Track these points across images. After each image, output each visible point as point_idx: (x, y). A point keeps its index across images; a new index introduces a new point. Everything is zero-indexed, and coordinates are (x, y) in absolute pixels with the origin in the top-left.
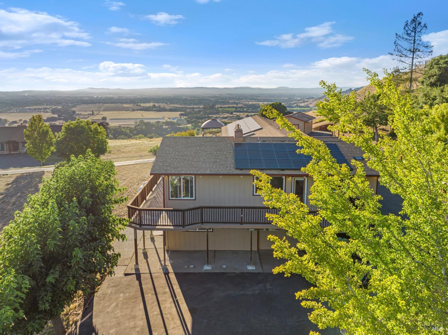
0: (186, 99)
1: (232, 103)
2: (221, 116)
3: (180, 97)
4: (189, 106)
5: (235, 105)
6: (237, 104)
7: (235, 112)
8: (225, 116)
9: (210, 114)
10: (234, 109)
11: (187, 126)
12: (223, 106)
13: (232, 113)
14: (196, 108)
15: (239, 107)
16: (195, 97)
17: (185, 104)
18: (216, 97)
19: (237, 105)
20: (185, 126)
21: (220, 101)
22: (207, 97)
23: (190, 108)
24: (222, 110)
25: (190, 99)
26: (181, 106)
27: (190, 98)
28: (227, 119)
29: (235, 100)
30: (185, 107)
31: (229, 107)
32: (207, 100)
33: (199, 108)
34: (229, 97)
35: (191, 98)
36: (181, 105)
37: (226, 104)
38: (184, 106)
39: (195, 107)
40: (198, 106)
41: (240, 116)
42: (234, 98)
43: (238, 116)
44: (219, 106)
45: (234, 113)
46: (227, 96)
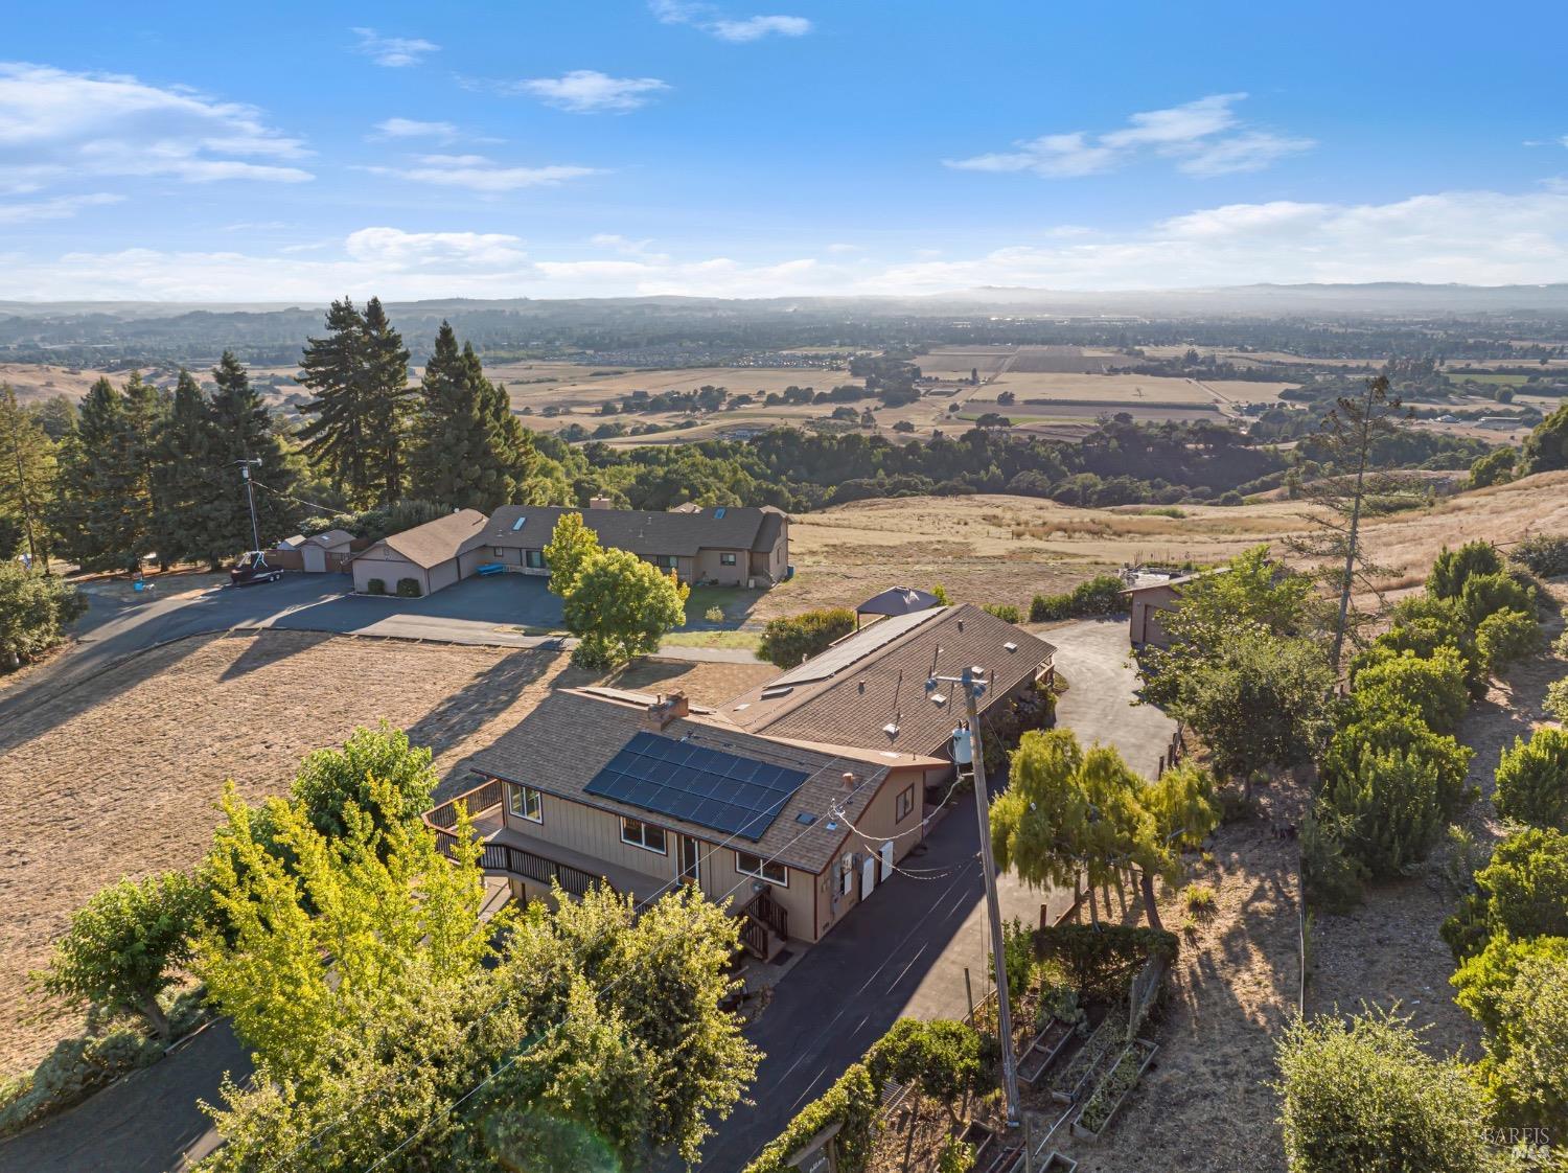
0: (1325, 331)
1: (1525, 354)
2: (1454, 409)
3: (1303, 320)
4: (1326, 362)
5: (1535, 364)
6: (1544, 356)
7: (1523, 391)
8: (1472, 408)
9: (1410, 396)
10: (1521, 381)
11: (1276, 449)
12: (1475, 365)
13: (1505, 398)
14: (1357, 370)
15: (1547, 373)
16: (1362, 323)
17: (1315, 351)
18: (1456, 323)
19: (1544, 362)
20: (1271, 447)
21: (1471, 341)
22: (1417, 323)
23: (1332, 370)
24: (1467, 382)
25: (1342, 330)
26: (1296, 360)
27: (1341, 326)
28: (1477, 420)
29: (1542, 340)
30: (1310, 365)
31: (1501, 371)
32: (1411, 335)
33: (1367, 369)
34: (1516, 326)
35: (1347, 325)
36: (1297, 354)
37: (1494, 358)
38: (1308, 361)
39: (1353, 364)
40: (1363, 363)
41: (1539, 413)
42: (1539, 331)
43: (1530, 410)
44: (1459, 364)
45: (1517, 398)
46: (1512, 320)
